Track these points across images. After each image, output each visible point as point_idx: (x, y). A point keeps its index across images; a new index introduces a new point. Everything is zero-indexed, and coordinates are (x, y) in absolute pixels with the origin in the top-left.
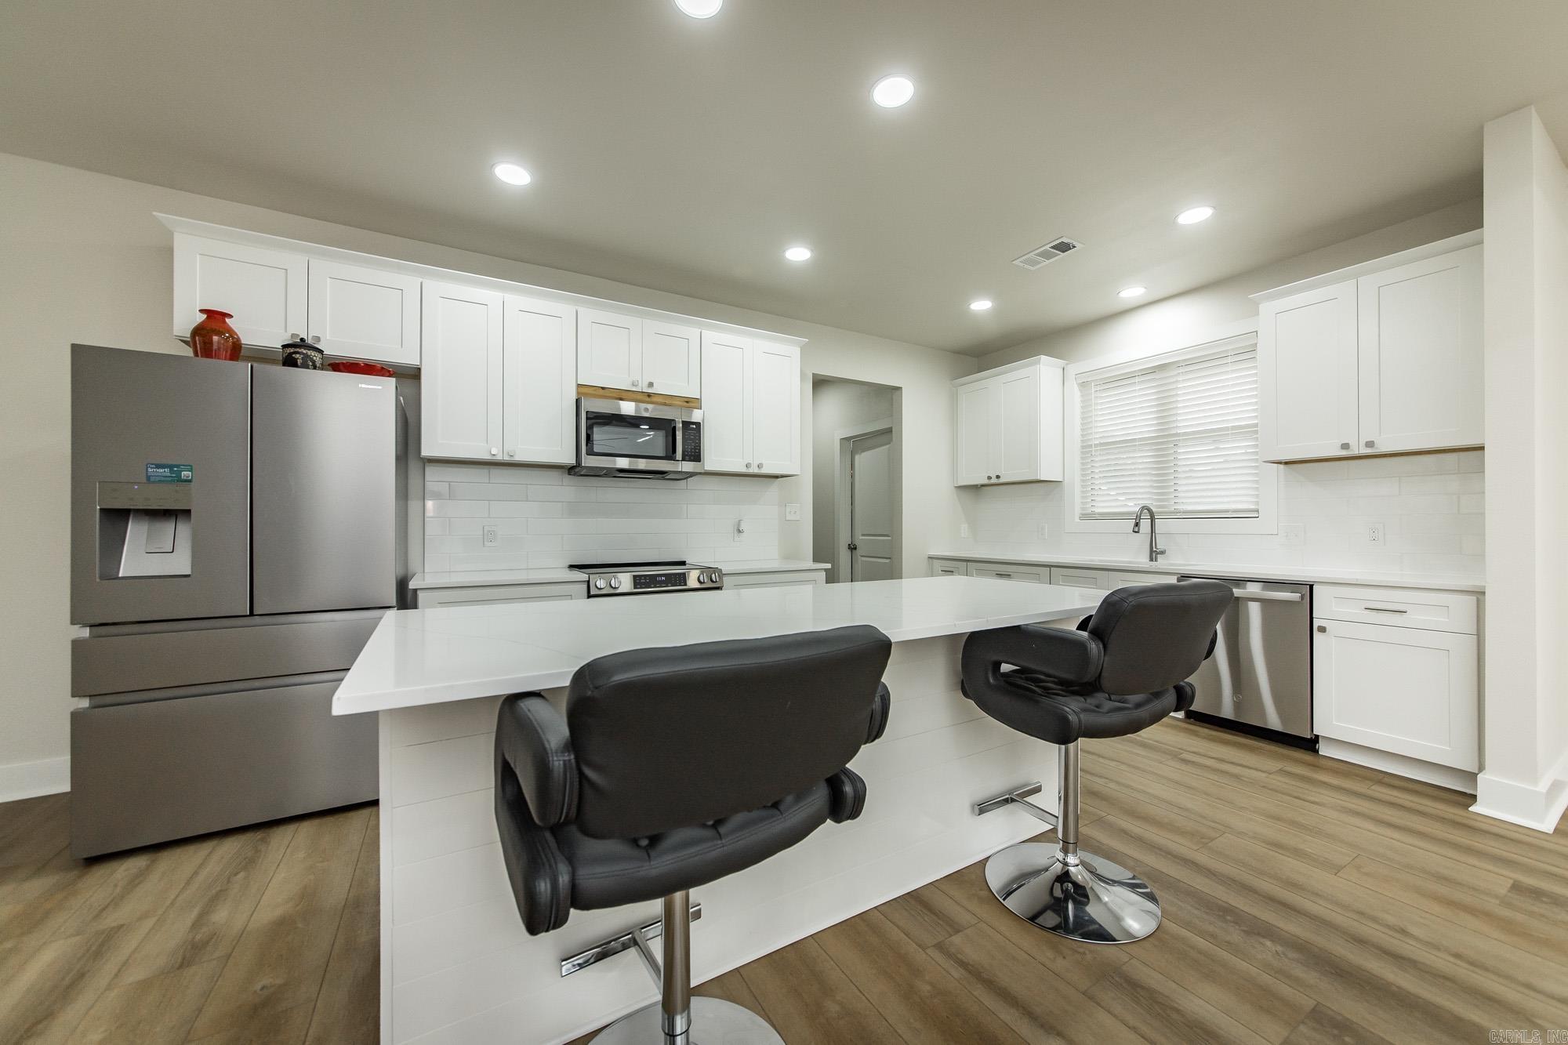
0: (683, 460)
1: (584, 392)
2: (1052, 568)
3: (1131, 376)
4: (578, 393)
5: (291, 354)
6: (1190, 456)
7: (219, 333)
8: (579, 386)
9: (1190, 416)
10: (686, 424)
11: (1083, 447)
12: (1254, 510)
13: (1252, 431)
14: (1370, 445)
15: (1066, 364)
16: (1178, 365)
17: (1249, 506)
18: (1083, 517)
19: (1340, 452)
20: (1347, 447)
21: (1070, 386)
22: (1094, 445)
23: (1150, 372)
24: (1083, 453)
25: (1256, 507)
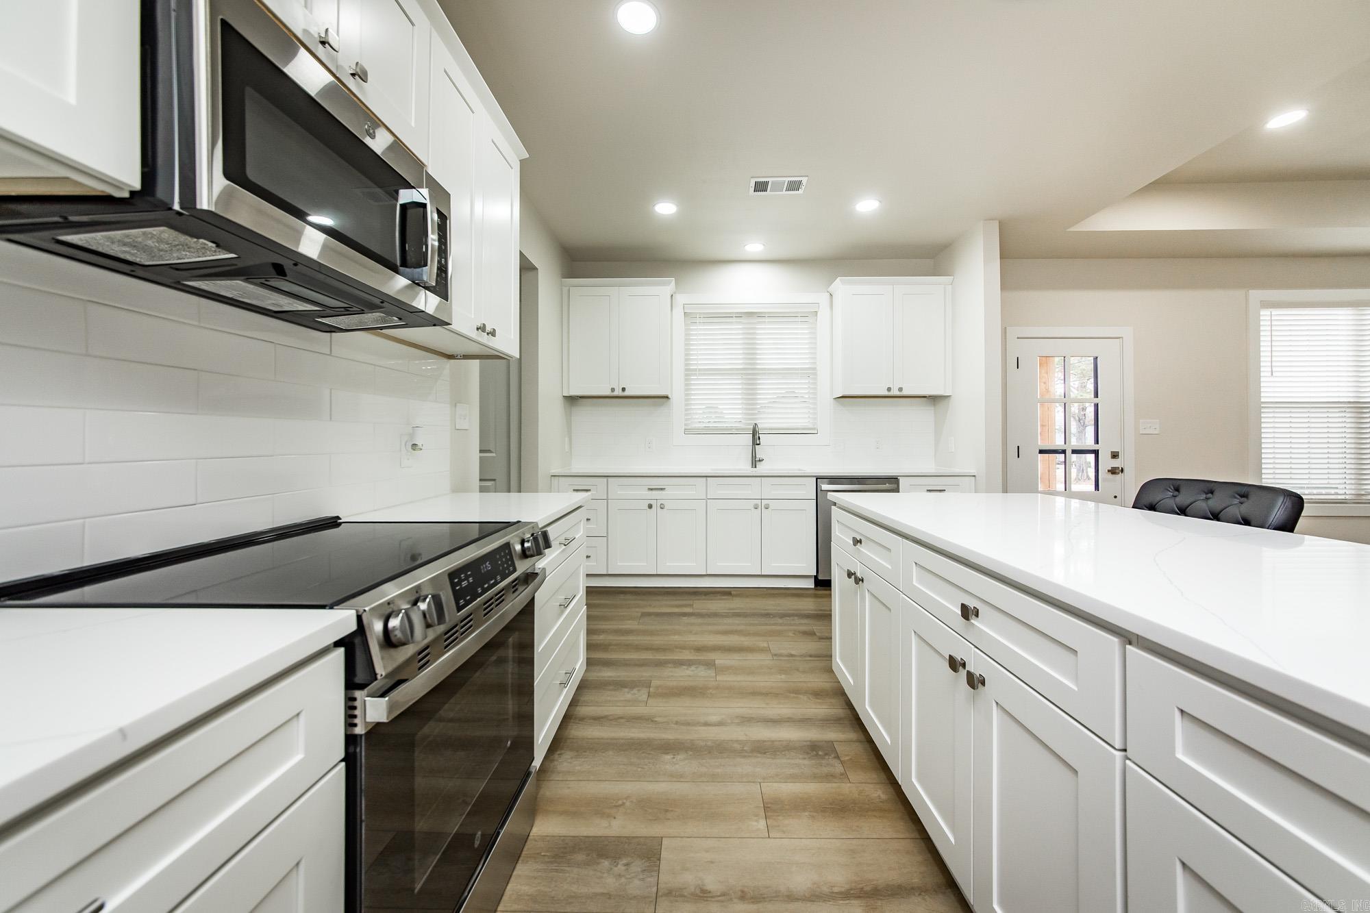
2: (708, 478)
3: (728, 316)
6: (768, 389)
9: (769, 358)
11: (687, 370)
12: (814, 429)
13: (811, 373)
14: (900, 389)
15: (675, 293)
16: (759, 315)
17: (811, 426)
18: (687, 431)
19: (886, 393)
20: (889, 389)
21: (678, 313)
22: (696, 370)
23: (740, 315)
24: (686, 375)
25: (815, 426)
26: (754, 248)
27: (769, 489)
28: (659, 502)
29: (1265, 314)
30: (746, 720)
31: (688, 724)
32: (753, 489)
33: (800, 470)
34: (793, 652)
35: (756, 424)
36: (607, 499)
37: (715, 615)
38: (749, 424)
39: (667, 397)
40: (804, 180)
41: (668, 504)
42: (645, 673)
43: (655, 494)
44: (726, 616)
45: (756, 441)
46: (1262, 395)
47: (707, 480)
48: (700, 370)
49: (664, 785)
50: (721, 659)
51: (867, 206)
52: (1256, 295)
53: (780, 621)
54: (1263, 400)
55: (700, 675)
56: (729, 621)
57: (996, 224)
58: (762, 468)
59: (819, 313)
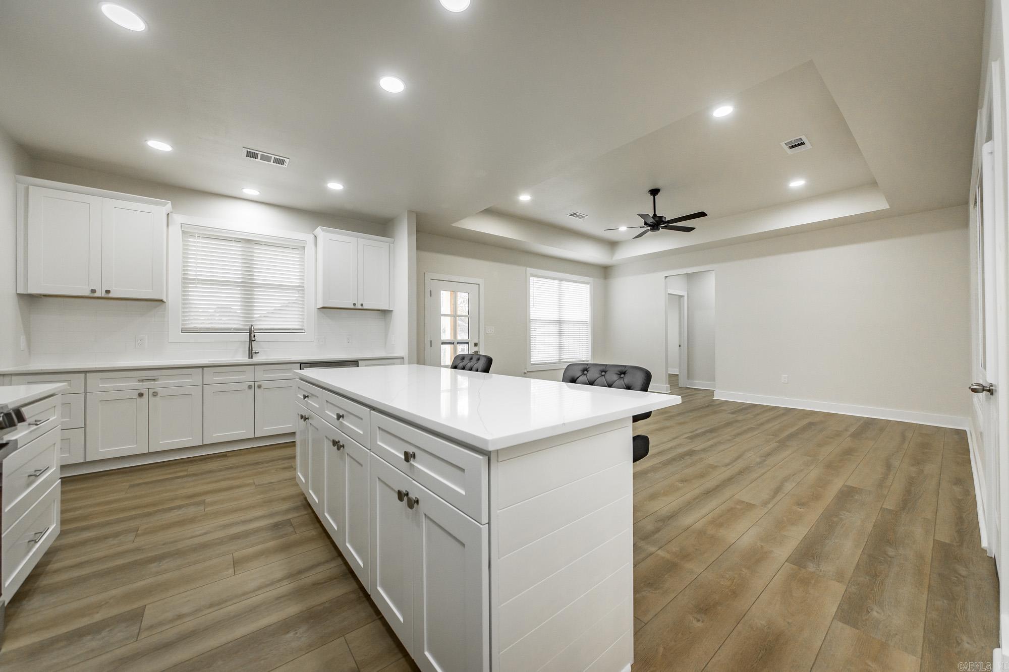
2: (205, 369)
3: (227, 239)
11: (184, 279)
12: (302, 329)
13: (301, 289)
14: (362, 305)
15: (172, 212)
16: (258, 243)
17: (300, 327)
18: (184, 330)
19: (352, 307)
20: (354, 304)
21: (175, 231)
22: (194, 279)
23: (238, 240)
24: (184, 283)
25: (303, 328)
26: (251, 192)
27: (261, 375)
28: (151, 391)
29: (532, 278)
30: (225, 526)
31: (176, 541)
32: (248, 376)
33: (290, 359)
34: (272, 481)
35: (252, 325)
36: (85, 393)
37: (210, 472)
38: (247, 325)
39: (162, 301)
40: (287, 160)
41: (161, 392)
42: (133, 524)
43: (147, 384)
44: (221, 470)
45: (252, 340)
46: (531, 316)
47: (203, 369)
48: (199, 280)
49: (149, 580)
50: (209, 499)
51: (335, 186)
52: (530, 270)
53: (267, 465)
54: (531, 318)
55: (191, 511)
56: (222, 473)
57: (414, 215)
58: (256, 359)
59: (306, 248)
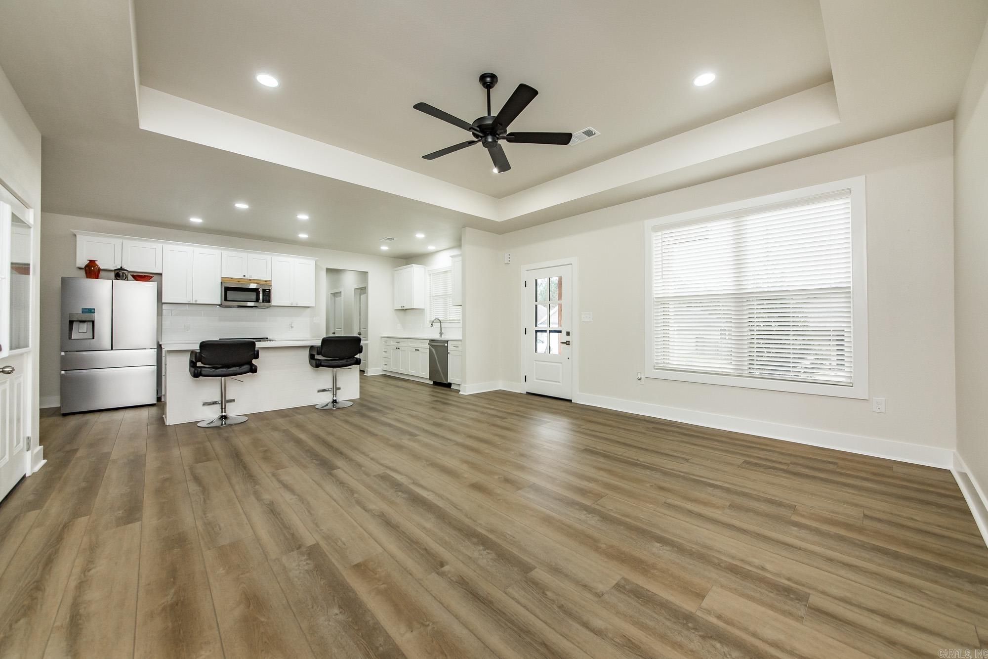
0: (263, 302)
1: (223, 281)
4: (222, 280)
5: (118, 272)
7: (94, 267)
8: (222, 278)
10: (264, 290)
